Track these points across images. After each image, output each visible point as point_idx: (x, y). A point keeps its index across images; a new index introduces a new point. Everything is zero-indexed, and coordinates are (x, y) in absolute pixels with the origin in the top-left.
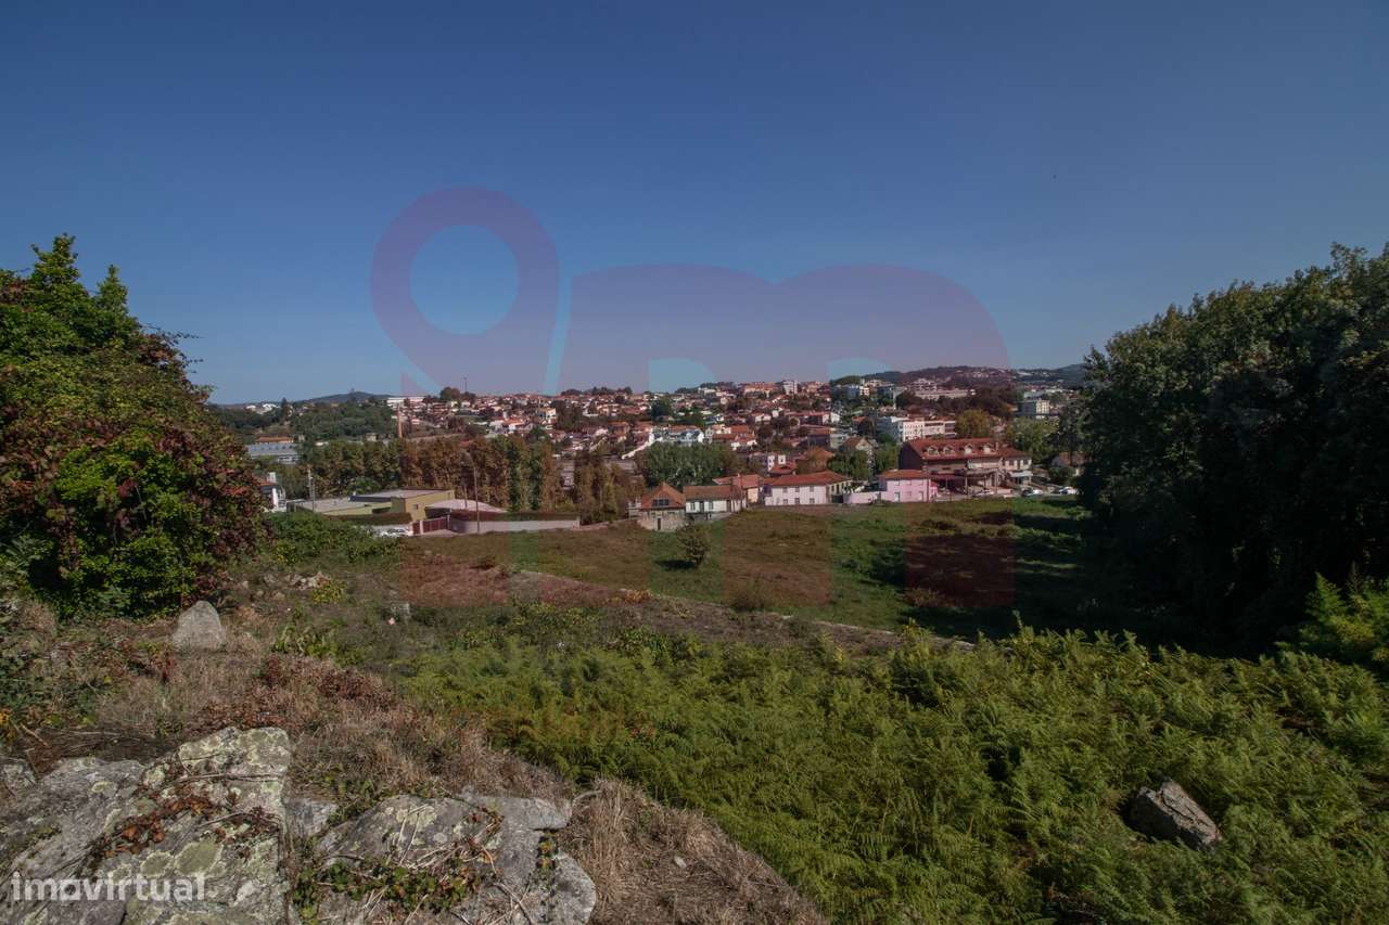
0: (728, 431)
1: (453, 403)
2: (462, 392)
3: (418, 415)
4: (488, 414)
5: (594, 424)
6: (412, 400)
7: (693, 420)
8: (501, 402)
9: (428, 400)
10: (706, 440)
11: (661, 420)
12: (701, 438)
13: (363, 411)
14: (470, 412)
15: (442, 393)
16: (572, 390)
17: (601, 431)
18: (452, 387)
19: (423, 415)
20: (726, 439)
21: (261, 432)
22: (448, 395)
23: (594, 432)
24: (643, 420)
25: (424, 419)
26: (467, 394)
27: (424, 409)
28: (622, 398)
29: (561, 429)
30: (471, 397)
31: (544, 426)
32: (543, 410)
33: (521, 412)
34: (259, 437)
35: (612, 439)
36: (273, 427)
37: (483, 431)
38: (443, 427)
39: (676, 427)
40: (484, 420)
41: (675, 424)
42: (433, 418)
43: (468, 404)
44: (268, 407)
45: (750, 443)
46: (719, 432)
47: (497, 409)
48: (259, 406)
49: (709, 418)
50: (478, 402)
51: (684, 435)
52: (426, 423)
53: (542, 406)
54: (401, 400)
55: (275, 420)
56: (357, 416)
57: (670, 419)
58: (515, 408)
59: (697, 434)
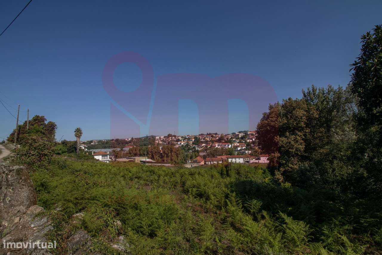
0: (238, 144)
1: (170, 138)
2: (173, 135)
3: (161, 141)
4: (178, 140)
5: (202, 143)
6: (161, 137)
7: (230, 141)
8: (182, 137)
9: (165, 137)
10: (231, 147)
11: (221, 142)
12: (230, 146)
13: (149, 140)
14: (174, 140)
15: (168, 135)
16: (202, 134)
17: (204, 145)
18: (170, 134)
19: (163, 141)
20: (237, 147)
21: (127, 145)
22: (170, 136)
23: (201, 145)
24: (216, 142)
25: (163, 142)
26: (174, 135)
27: (163, 139)
28: (213, 136)
29: (194, 144)
30: (175, 136)
31: (190, 143)
32: (192, 139)
33: (186, 140)
34: (126, 146)
35: (206, 147)
36: (130, 144)
37: (175, 145)
38: (167, 144)
39: (223, 143)
40: (176, 142)
41: (224, 142)
42: (165, 142)
43: (174, 138)
44: (130, 139)
45: (244, 148)
46: (236, 145)
47: (181, 139)
48: (128, 139)
49: (234, 141)
50: (176, 137)
51: (225, 145)
52: (163, 143)
53: (192, 138)
54: (159, 137)
55: (130, 142)
56: (147, 141)
57: (223, 141)
58: (185, 138)
59: (229, 145)
